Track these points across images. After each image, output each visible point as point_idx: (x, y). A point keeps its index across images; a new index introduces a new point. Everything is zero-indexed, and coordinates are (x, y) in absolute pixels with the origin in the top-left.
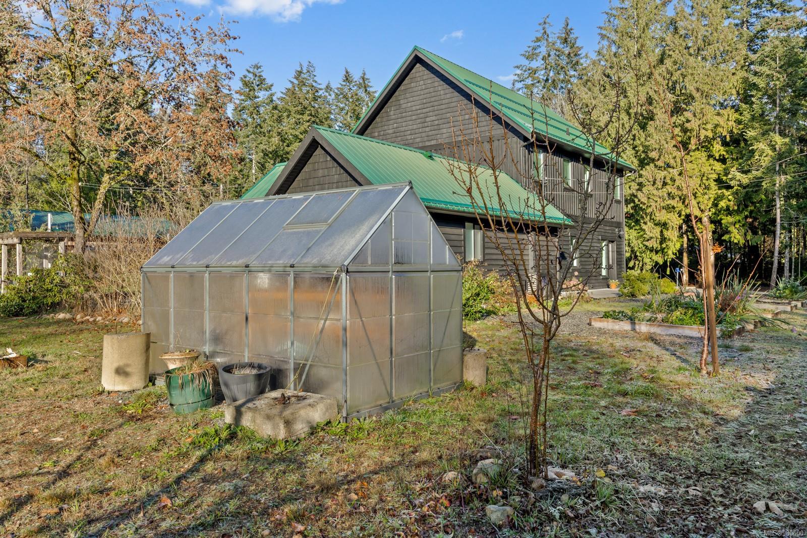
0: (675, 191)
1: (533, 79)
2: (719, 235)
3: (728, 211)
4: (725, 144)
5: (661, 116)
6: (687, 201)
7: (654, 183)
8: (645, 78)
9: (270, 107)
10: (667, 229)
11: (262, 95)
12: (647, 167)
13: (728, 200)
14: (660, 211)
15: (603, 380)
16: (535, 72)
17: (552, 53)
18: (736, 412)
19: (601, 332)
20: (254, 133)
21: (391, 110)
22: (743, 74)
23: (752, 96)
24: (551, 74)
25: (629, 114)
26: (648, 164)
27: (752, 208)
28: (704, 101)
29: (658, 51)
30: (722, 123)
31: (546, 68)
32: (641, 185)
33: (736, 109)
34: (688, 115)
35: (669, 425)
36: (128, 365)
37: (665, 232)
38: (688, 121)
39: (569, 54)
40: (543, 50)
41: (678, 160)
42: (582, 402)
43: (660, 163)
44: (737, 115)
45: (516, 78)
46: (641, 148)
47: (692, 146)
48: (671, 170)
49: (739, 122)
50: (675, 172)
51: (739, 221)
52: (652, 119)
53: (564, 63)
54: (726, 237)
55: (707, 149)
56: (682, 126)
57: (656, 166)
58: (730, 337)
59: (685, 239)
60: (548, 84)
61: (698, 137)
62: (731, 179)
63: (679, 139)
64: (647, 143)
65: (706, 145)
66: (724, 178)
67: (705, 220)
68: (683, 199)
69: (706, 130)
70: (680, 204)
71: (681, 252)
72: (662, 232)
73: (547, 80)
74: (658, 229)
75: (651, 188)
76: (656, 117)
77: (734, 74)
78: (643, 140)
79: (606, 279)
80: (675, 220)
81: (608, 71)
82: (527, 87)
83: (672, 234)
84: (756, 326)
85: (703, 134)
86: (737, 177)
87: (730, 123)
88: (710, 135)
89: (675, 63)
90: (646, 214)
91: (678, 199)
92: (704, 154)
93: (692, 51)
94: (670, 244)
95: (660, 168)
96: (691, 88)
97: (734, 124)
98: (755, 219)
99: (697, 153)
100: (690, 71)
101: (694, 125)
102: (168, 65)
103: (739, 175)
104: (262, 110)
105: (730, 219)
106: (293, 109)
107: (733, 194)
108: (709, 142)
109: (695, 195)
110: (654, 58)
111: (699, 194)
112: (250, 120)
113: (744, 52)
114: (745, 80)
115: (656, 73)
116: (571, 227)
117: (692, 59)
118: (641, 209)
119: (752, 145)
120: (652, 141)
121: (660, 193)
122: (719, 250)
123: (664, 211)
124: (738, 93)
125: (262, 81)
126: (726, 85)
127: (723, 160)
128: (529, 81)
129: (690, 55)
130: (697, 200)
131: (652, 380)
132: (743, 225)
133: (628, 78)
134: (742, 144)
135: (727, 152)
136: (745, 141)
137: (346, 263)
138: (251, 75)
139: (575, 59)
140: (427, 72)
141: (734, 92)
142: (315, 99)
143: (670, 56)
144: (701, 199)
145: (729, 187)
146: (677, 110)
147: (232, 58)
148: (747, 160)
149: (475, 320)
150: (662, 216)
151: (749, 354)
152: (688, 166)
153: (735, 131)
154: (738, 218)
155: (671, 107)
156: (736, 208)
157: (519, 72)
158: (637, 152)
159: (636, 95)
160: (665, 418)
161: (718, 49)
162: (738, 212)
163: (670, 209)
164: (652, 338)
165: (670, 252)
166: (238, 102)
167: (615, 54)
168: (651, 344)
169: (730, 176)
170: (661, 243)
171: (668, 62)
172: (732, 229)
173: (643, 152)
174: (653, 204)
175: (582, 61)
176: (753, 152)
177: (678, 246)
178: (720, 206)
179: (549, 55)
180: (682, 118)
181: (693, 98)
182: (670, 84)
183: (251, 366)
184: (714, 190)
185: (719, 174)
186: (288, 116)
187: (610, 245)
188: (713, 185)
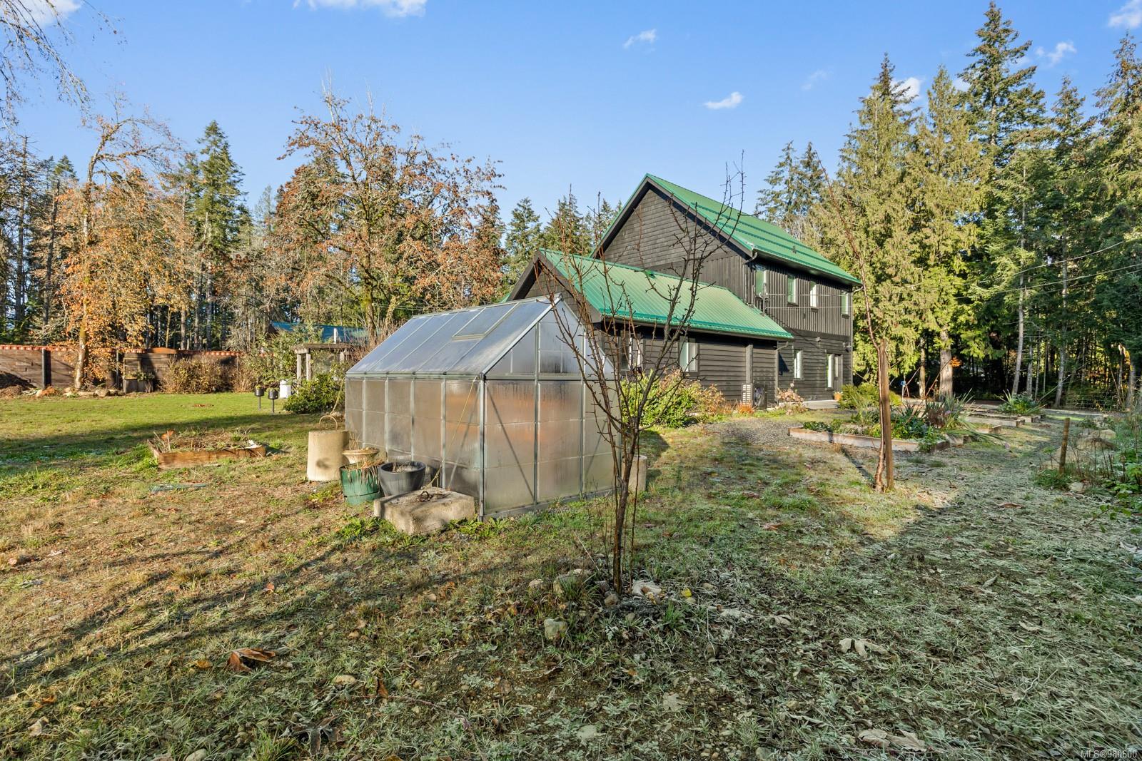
0: (911, 306)
1: (776, 203)
2: (958, 348)
3: (968, 326)
4: (966, 259)
5: (898, 233)
6: (924, 316)
7: (890, 299)
8: (884, 197)
9: (537, 236)
10: (903, 343)
11: (531, 225)
12: (884, 283)
13: (968, 315)
14: (896, 326)
15: (767, 490)
16: (778, 195)
17: (795, 177)
18: (888, 533)
19: (798, 442)
20: (523, 259)
21: (625, 234)
22: (989, 188)
23: (997, 210)
24: (794, 197)
25: (867, 232)
26: (885, 280)
27: (994, 322)
28: (945, 217)
29: (899, 170)
30: (962, 238)
31: (789, 192)
32: (877, 300)
33: (978, 223)
34: (927, 231)
35: (805, 542)
36: (327, 459)
37: (901, 347)
38: (927, 237)
39: (812, 177)
40: (786, 174)
41: (916, 276)
42: (729, 513)
43: (897, 279)
44: (979, 230)
45: (760, 202)
46: (878, 265)
47: (931, 262)
48: (908, 286)
49: (981, 237)
50: (913, 287)
51: (979, 336)
52: (891, 236)
53: (807, 185)
54: (964, 352)
55: (947, 264)
56: (920, 242)
57: (892, 282)
58: (929, 451)
59: (923, 354)
60: (790, 207)
61: (937, 252)
62: (971, 294)
63: (918, 255)
64: (884, 260)
65: (946, 260)
66: (964, 293)
67: (944, 334)
68: (920, 314)
69: (947, 245)
70: (917, 319)
71: (918, 365)
72: (897, 346)
73: (790, 203)
74: (894, 344)
75: (887, 303)
76: (894, 234)
77: (977, 189)
78: (880, 257)
79: (831, 390)
80: (911, 334)
81: (848, 192)
82: (770, 210)
83: (909, 349)
84: (965, 441)
85: (943, 249)
86: (978, 292)
87: (972, 238)
88: (950, 250)
89: (915, 180)
90: (882, 329)
91: (914, 314)
92: (944, 270)
93: (933, 168)
94: (905, 357)
95: (896, 284)
96: (931, 205)
97: (976, 239)
98: (999, 334)
99: (936, 268)
100: (930, 188)
101: (933, 240)
102: (444, 202)
103: (980, 290)
104: (530, 238)
105: (970, 334)
106: (556, 237)
107: (973, 308)
108: (950, 258)
109: (932, 310)
110: (893, 177)
111: (937, 310)
112: (520, 248)
113: (989, 167)
114: (989, 195)
115: (895, 192)
116: (790, 340)
117: (932, 176)
118: (877, 324)
119: (994, 259)
120: (890, 258)
121: (897, 308)
122: (958, 364)
123: (900, 326)
124: (981, 208)
125: (530, 213)
126: (970, 201)
127: (963, 275)
128: (772, 205)
129: (932, 172)
130: (936, 315)
131: (817, 494)
132: (984, 340)
133: (868, 196)
134: (985, 259)
135: (968, 267)
136: (988, 255)
137: (484, 372)
138: (521, 209)
139: (817, 182)
140: (657, 197)
141: (977, 207)
142: (576, 228)
143: (909, 174)
144: (939, 314)
145: (968, 301)
146: (916, 227)
147: (497, 194)
148: (988, 275)
149: (677, 427)
150: (898, 331)
151: (939, 470)
152: (925, 282)
153: (977, 246)
154: (978, 332)
155: (910, 224)
156: (976, 322)
157: (762, 196)
158: (875, 268)
159: (875, 214)
160: (805, 535)
161: (961, 166)
162: (978, 327)
163: (906, 323)
164: (844, 451)
165: (906, 366)
166: (510, 232)
167: (855, 175)
168: (840, 456)
169: (970, 291)
170: (897, 356)
171: (908, 180)
172: (971, 343)
173: (881, 268)
174: (889, 319)
175: (823, 183)
176: (995, 266)
177: (915, 359)
178: (959, 321)
179: (792, 179)
180: (921, 235)
181: (933, 215)
182: (909, 202)
183: (413, 464)
184: (953, 305)
185: (959, 289)
186: (553, 244)
187: (837, 359)
188: (952, 300)
